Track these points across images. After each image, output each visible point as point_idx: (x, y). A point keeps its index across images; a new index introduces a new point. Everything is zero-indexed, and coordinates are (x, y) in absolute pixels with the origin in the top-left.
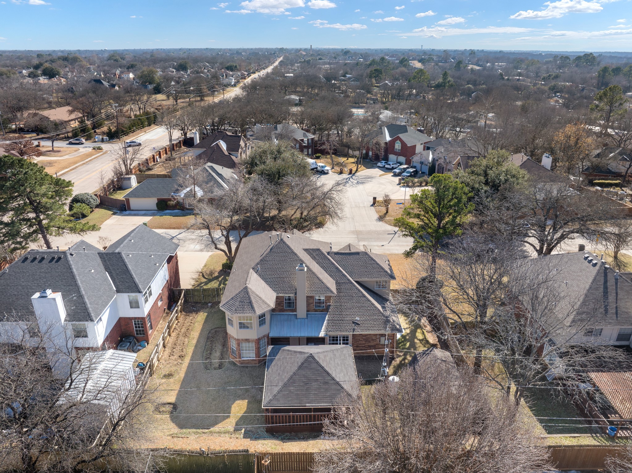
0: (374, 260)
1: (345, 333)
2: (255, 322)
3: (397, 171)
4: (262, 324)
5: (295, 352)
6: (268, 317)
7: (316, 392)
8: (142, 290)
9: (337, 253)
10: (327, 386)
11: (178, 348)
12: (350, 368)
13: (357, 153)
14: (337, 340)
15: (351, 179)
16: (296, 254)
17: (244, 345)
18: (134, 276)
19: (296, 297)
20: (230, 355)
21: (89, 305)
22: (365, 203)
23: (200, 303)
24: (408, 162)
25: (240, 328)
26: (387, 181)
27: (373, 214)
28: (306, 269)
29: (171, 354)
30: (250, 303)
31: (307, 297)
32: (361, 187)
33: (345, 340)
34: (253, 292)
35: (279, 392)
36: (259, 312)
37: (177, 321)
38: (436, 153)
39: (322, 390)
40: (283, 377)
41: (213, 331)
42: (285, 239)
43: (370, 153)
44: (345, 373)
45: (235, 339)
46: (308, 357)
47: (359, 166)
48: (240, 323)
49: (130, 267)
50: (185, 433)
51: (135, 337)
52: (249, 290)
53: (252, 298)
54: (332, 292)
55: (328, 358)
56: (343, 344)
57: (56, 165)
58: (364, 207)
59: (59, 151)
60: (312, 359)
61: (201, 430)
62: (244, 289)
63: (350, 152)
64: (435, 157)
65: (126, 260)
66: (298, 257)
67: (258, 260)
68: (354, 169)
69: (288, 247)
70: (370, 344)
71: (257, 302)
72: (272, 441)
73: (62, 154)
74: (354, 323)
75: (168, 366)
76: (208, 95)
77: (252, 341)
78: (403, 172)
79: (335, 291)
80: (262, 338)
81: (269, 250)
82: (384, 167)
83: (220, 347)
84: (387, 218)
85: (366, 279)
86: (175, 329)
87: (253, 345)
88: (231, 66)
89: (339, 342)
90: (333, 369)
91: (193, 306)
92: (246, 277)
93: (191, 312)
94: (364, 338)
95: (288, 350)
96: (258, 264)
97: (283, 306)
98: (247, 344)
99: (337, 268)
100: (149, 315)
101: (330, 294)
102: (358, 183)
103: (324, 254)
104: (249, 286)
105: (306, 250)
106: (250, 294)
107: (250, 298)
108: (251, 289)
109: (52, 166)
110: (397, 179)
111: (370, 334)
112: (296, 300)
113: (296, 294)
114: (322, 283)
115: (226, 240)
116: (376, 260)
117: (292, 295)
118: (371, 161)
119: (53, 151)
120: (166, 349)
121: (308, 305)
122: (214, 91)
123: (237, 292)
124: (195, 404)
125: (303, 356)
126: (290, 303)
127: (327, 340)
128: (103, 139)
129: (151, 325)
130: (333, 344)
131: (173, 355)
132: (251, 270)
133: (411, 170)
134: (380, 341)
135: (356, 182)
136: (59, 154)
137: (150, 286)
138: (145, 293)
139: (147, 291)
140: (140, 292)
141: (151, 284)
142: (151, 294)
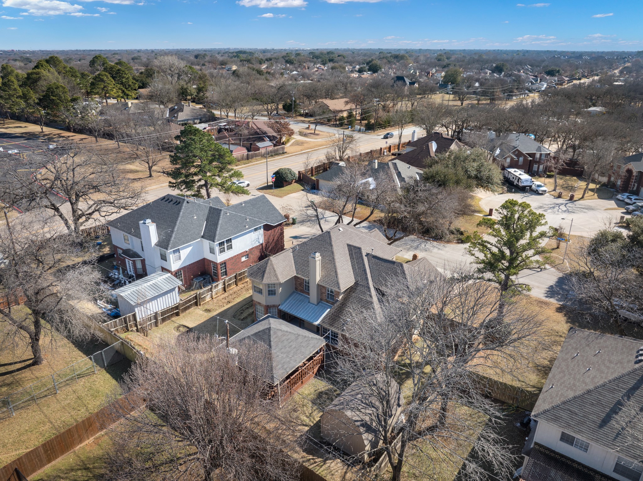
2: (264, 290)
3: (631, 208)
4: (272, 294)
6: (278, 290)
8: (217, 240)
11: (234, 296)
14: (328, 334)
15: (562, 206)
18: (219, 229)
19: (309, 281)
21: (172, 239)
25: (255, 291)
29: (225, 298)
33: (335, 336)
44: (290, 356)
46: (267, 329)
49: (220, 222)
51: (211, 276)
53: (268, 268)
59: (318, 135)
62: (267, 259)
65: (221, 216)
71: (270, 273)
73: (319, 137)
75: (215, 305)
76: (500, 99)
77: (263, 306)
80: (271, 306)
82: (624, 200)
87: (263, 310)
88: (552, 71)
90: (280, 347)
97: (303, 288)
98: (260, 307)
100: (224, 263)
103: (362, 254)
104: (272, 258)
105: (349, 246)
106: (269, 265)
107: (266, 268)
109: (302, 145)
112: (309, 284)
114: (337, 277)
117: (306, 279)
119: (314, 134)
121: (321, 293)
122: (512, 96)
128: (360, 129)
129: (226, 272)
137: (229, 241)
138: (219, 244)
139: (225, 244)
140: (214, 242)
141: (231, 239)
142: (230, 247)
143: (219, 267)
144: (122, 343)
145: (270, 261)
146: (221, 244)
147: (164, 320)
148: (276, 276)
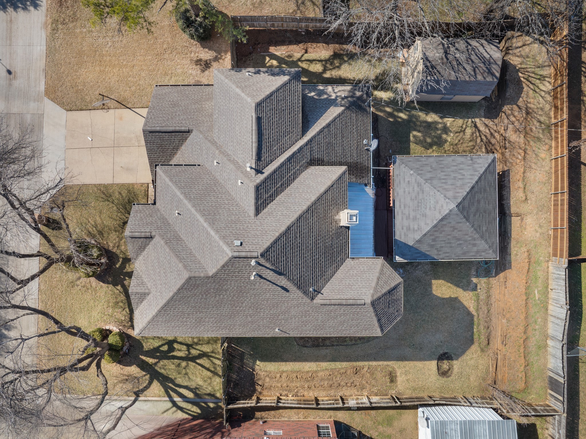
53: (384, 291)
75: (373, 382)
96: (304, 292)
106: (379, 294)
107: (385, 294)
114: (332, 186)
132: (316, 301)
145: (375, 297)
148: (382, 272)
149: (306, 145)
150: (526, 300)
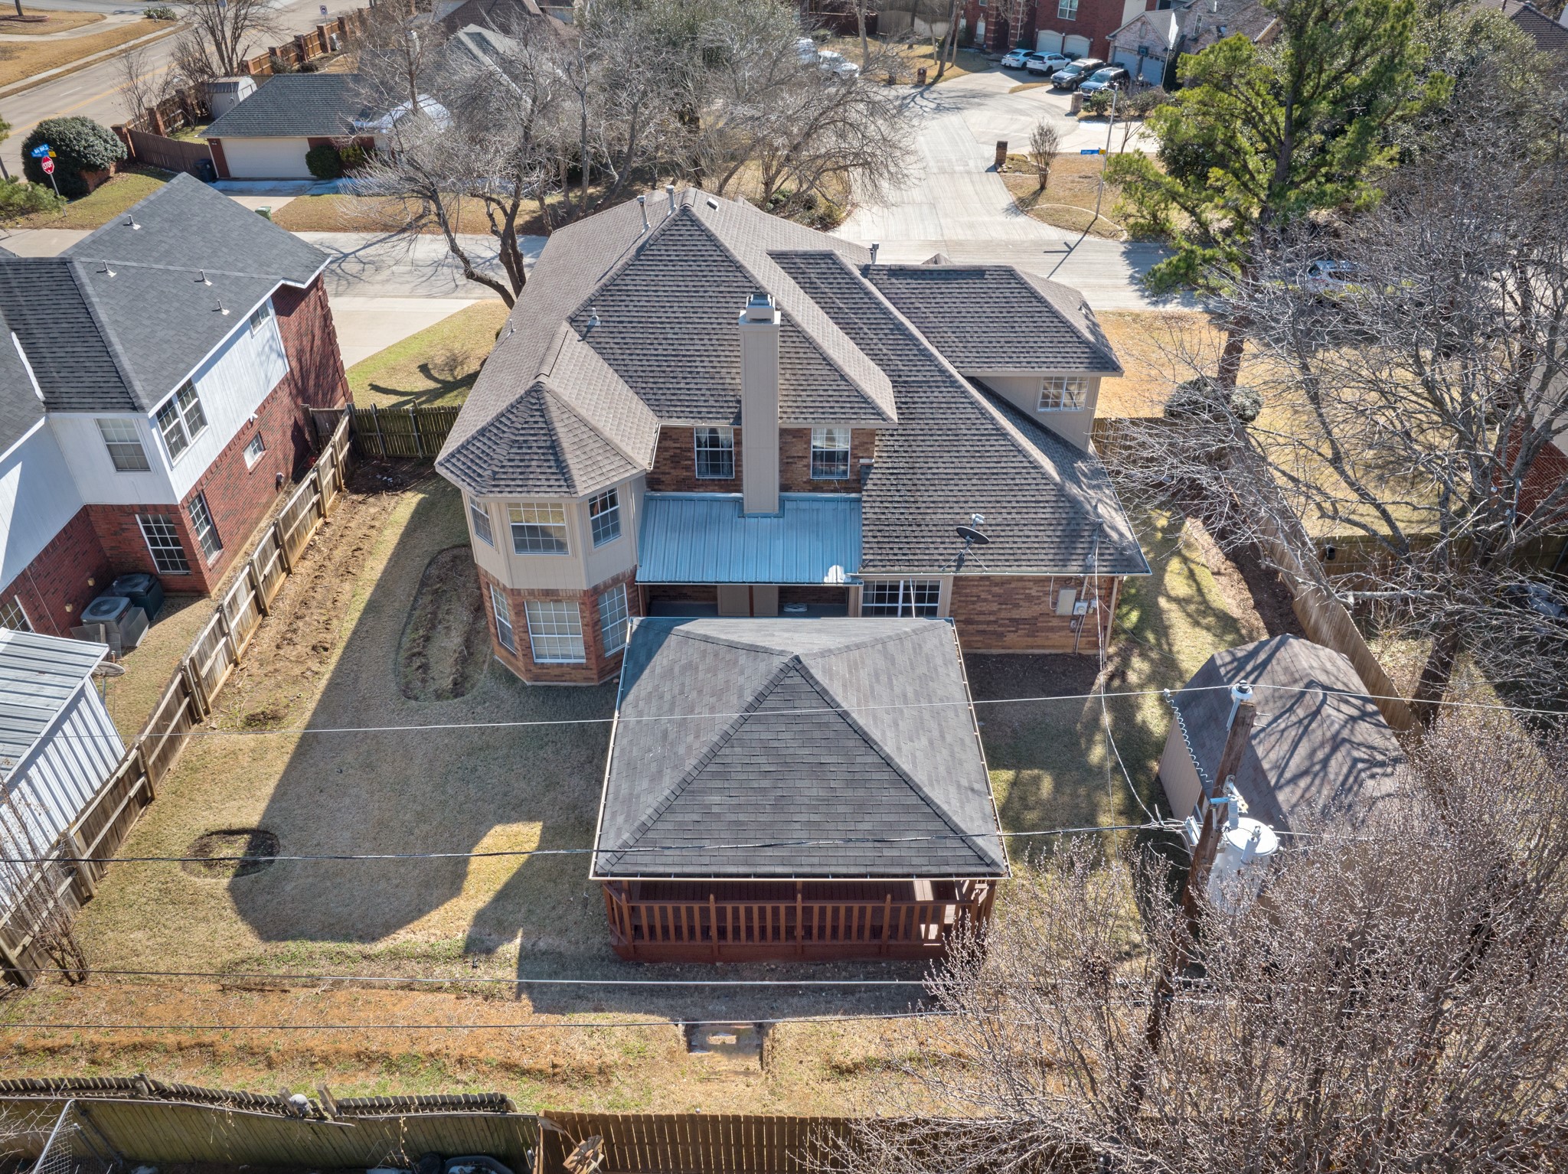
0: (1041, 300)
1: (925, 575)
2: (575, 526)
3: (1067, 75)
4: (606, 534)
5: (732, 646)
6: (629, 508)
7: (814, 818)
8: (145, 401)
9: (899, 272)
10: (861, 793)
11: (315, 615)
12: (951, 714)
13: (941, 29)
14: (894, 598)
15: (918, 99)
16: (740, 268)
17: (541, 612)
18: (118, 348)
19: (738, 433)
20: (497, 647)
22: (972, 164)
23: (409, 459)
24: (1100, 49)
25: (520, 546)
26: (1035, 104)
27: (999, 193)
28: (777, 318)
29: (286, 639)
30: (554, 449)
31: (783, 432)
32: (952, 119)
33: (926, 602)
34: (566, 408)
35: (659, 815)
36: (587, 484)
37: (320, 522)
38: (1192, 19)
39: (841, 809)
40: (681, 750)
41: (446, 558)
42: (700, 211)
43: (981, 27)
44: (936, 733)
45: (504, 589)
46: (785, 670)
47: (948, 65)
48: (517, 530)
49: (103, 314)
50: (294, 957)
52: (549, 398)
53: (561, 431)
54: (879, 414)
55: (863, 675)
56: (920, 612)
57: (23, 55)
58: (969, 173)
60: (798, 680)
61: (358, 947)
62: (528, 393)
63: (920, 25)
64: (1186, 31)
65: (89, 289)
66: (748, 278)
67: (591, 289)
68: (932, 73)
69: (711, 238)
70: (1016, 614)
71: (580, 445)
72: (629, 1017)
73: (48, 29)
74: (962, 533)
75: (270, 683)
77: (571, 598)
78: (1085, 79)
79: (892, 412)
80: (606, 587)
81: (633, 251)
82: (1024, 67)
83: (466, 616)
84: (1043, 204)
85: (1010, 371)
86: (310, 547)
87: (572, 615)
89: (900, 604)
90: (888, 719)
91: (384, 471)
92: (542, 350)
93: (374, 490)
94: (996, 590)
95: (706, 639)
96: (591, 302)
97: (688, 468)
98: (552, 610)
99: (900, 328)
100: (199, 496)
101: (872, 424)
102: (939, 109)
103: (849, 273)
104: (549, 383)
105: (779, 257)
106: (554, 413)
107: (550, 431)
108: (556, 397)
109: (10, 58)
110: (1066, 101)
111: (1021, 579)
112: (738, 443)
113: (738, 419)
114: (843, 377)
115: (504, 244)
116: (1049, 299)
117: (723, 427)
118: (983, 51)
119: (23, 19)
120: (272, 620)
121: (787, 463)
123: (502, 406)
124: (347, 834)
125: (762, 667)
126: (715, 456)
127: (857, 597)
129: (214, 533)
130: (879, 612)
131: (291, 642)
132: (565, 326)
133: (1112, 72)
134: (1055, 604)
135: (933, 106)
136: (40, 27)
137: (187, 391)
138: (159, 414)
139: (178, 406)
140: (135, 407)
141: (189, 383)
142: (198, 420)
143: (187, 517)
144: (82, 1110)
146: (166, 413)
147: (99, 858)
149: (940, 371)
150: (386, 1056)
